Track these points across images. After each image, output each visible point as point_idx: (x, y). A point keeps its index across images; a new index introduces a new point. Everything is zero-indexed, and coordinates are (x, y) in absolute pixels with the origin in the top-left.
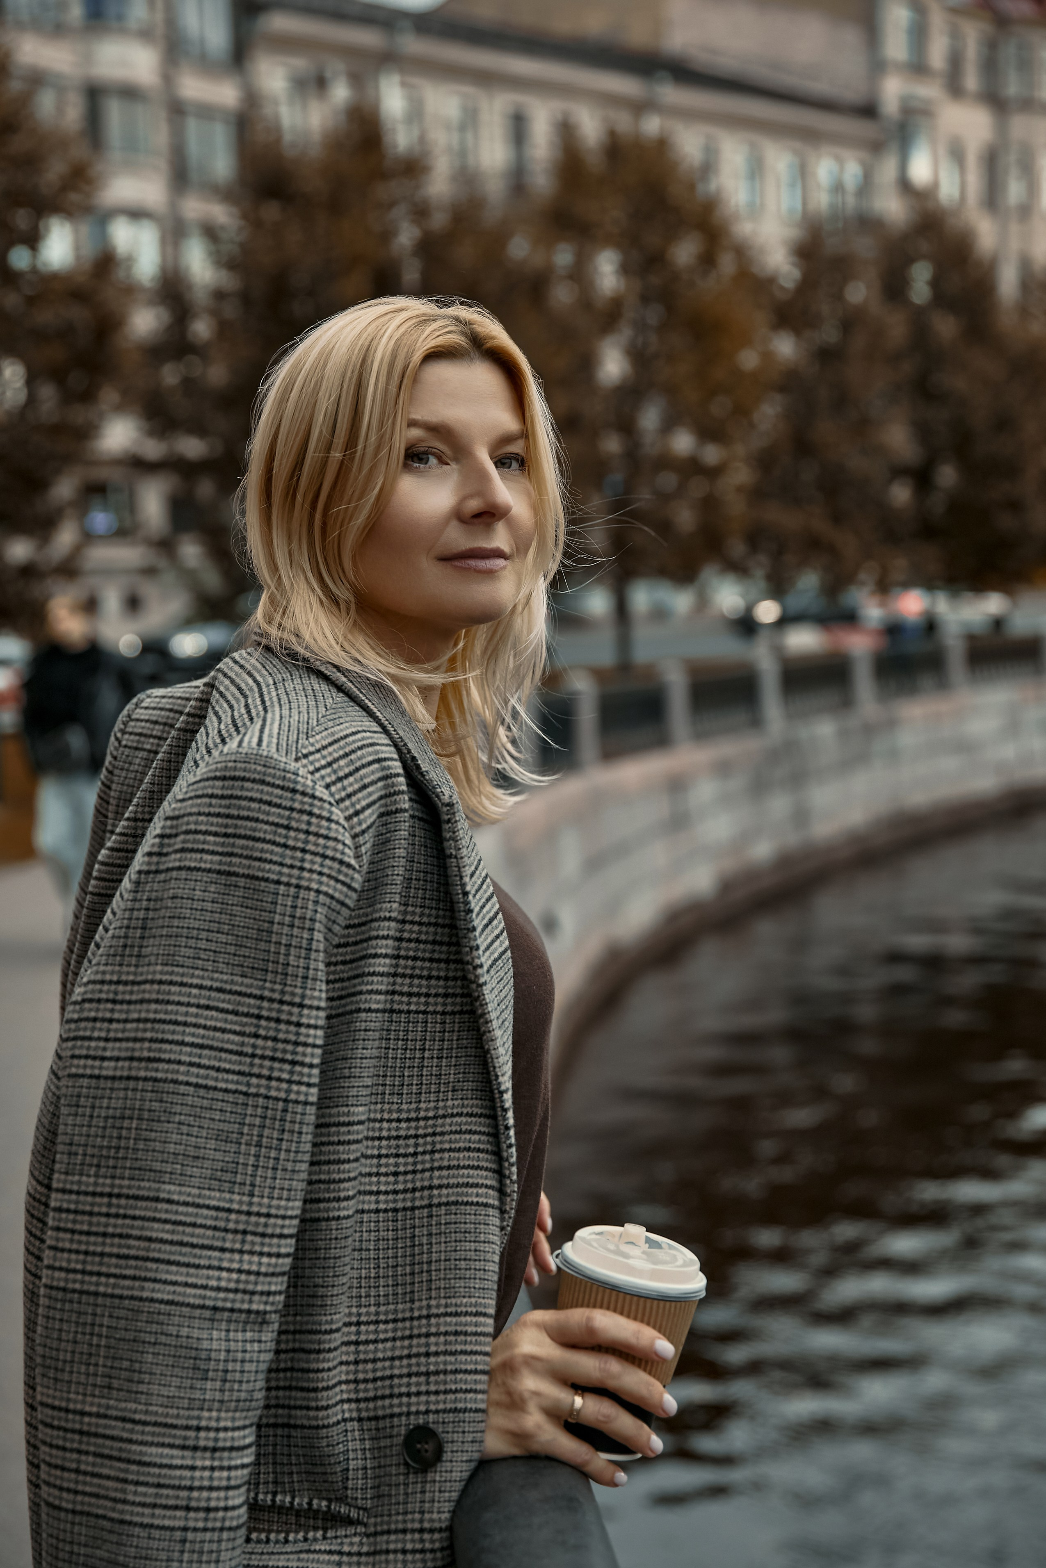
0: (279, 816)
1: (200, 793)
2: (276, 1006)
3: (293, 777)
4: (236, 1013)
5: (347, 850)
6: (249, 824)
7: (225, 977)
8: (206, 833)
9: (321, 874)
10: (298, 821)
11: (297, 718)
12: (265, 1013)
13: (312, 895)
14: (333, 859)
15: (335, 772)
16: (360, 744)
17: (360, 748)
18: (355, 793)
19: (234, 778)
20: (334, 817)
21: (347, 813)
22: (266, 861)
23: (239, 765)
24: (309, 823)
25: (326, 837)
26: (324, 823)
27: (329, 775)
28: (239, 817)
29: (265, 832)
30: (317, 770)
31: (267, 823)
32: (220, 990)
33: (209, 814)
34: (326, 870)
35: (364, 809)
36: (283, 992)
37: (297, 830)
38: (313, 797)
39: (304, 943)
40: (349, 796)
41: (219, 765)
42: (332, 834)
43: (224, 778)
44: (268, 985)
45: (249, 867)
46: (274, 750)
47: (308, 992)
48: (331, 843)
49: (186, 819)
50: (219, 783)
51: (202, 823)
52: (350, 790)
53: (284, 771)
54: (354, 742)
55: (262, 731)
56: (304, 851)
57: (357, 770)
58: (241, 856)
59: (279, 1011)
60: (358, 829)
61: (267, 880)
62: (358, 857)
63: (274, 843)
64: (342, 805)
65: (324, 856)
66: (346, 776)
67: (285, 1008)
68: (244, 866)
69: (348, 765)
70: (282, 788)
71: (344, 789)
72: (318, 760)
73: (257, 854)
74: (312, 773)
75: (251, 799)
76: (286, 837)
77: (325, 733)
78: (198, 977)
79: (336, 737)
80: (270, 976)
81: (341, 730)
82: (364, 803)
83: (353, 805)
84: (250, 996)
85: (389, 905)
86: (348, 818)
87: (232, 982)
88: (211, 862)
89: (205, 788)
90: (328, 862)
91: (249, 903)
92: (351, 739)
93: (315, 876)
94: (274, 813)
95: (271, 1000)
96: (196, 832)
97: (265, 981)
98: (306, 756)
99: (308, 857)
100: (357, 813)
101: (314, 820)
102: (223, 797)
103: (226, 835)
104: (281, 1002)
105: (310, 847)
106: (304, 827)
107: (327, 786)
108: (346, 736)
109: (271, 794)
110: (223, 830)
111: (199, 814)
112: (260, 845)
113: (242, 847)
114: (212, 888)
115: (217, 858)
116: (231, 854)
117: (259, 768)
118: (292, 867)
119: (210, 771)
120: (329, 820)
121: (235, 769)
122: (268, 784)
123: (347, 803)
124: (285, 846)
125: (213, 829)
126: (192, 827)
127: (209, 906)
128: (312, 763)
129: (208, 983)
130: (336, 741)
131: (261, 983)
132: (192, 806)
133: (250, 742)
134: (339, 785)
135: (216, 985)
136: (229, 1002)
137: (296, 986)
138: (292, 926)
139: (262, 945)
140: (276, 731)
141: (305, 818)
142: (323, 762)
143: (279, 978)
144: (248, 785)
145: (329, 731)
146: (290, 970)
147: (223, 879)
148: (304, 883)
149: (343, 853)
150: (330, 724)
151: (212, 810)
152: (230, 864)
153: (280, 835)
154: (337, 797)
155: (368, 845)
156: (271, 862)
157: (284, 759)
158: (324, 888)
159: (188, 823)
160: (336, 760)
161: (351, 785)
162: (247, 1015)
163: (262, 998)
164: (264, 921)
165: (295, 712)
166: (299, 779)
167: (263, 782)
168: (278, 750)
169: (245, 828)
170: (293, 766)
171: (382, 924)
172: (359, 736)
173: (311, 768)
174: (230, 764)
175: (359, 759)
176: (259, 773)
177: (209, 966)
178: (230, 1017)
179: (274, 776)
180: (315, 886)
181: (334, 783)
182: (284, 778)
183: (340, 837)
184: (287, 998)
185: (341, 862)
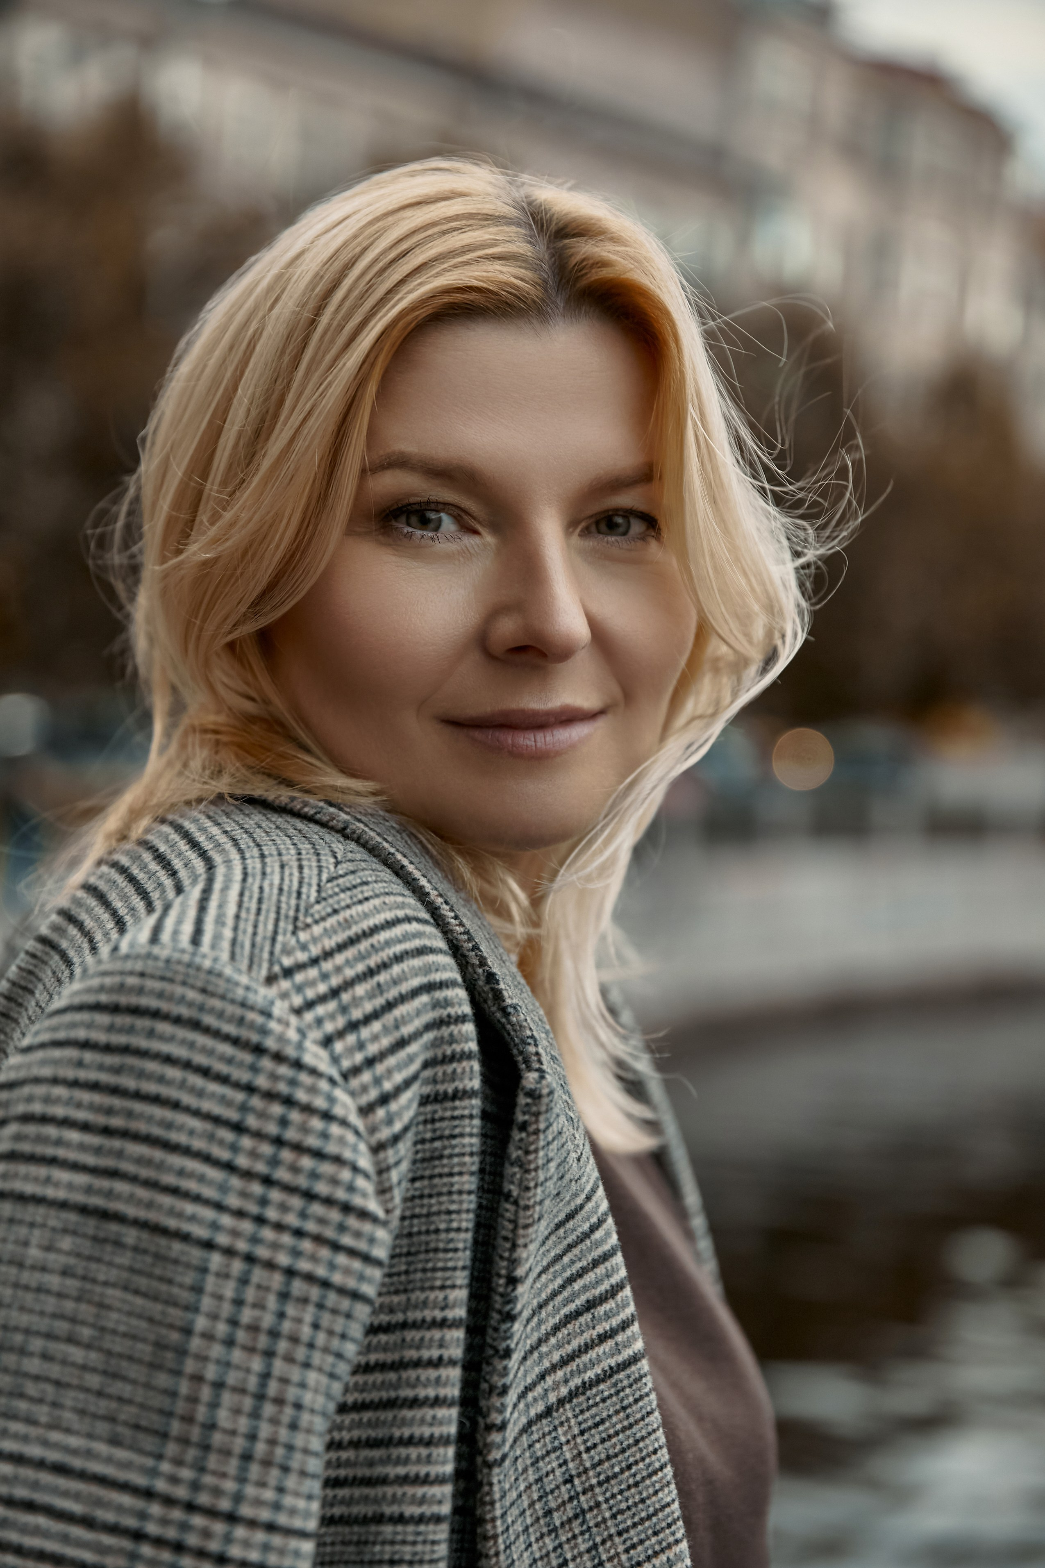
0: (224, 1101)
1: (61, 1035)
2: (177, 1514)
3: (259, 1019)
4: (88, 1522)
5: (361, 1182)
6: (158, 1112)
7: (74, 1441)
8: (66, 1123)
9: (299, 1233)
10: (262, 1115)
11: (277, 881)
12: (152, 1528)
13: (277, 1280)
14: (329, 1201)
15: (344, 1009)
16: (398, 949)
17: (399, 958)
18: (382, 1056)
19: (136, 1011)
20: (338, 1111)
21: (364, 1100)
22: (186, 1195)
23: (150, 984)
24: (284, 1122)
25: (318, 1155)
26: (316, 1123)
27: (332, 1017)
28: (138, 1096)
29: (192, 1133)
30: (310, 1005)
31: (197, 1113)
32: (60, 1469)
33: (75, 1084)
34: (311, 1226)
35: (398, 1090)
36: (195, 1486)
37: (258, 1135)
38: (298, 1065)
39: (252, 1383)
40: (370, 1062)
41: (108, 981)
42: (331, 1148)
43: (115, 1009)
44: (165, 1467)
45: (150, 1205)
46: (225, 956)
47: (250, 1491)
48: (326, 1168)
49: (26, 1090)
50: (103, 1019)
51: (57, 1101)
52: (373, 1049)
53: (243, 1005)
54: (388, 943)
55: (202, 908)
56: (267, 1181)
57: (390, 1006)
58: (133, 1179)
59: (184, 1527)
60: (385, 1134)
61: (185, 1237)
62: (383, 1191)
63: (207, 1159)
64: (355, 1083)
65: (309, 1196)
66: (367, 1020)
67: (198, 1521)
68: (139, 1203)
69: (371, 996)
70: (235, 1041)
71: (361, 1046)
72: (312, 983)
73: (169, 1179)
74: (298, 1012)
75: (169, 1060)
76: (234, 1148)
77: (331, 921)
78: (16, 1437)
79: (355, 929)
80: (171, 1449)
81: (366, 916)
82: (399, 1078)
83: (377, 1081)
84: (125, 1487)
85: (441, 1295)
86: (365, 1111)
87: (89, 1454)
88: (70, 1186)
89: (73, 1025)
90: (317, 1209)
91: (142, 1282)
92: (384, 936)
93: (287, 1239)
94: (213, 1095)
95: (169, 1501)
96: (44, 1119)
97: (160, 1457)
98: (288, 973)
99: (275, 1195)
100: (384, 1099)
101: (295, 1116)
102: (108, 1049)
103: (107, 1131)
104: (191, 1507)
105: (282, 1174)
106: (272, 1129)
107: (327, 1042)
108: (374, 930)
109: (210, 1053)
110: (101, 1120)
111: (55, 1081)
112: (177, 1161)
113: (140, 1161)
114: (66, 1243)
115: (82, 1179)
116: (113, 1174)
117: (191, 995)
118: (240, 1214)
119: (89, 990)
120: (327, 1116)
121: (140, 991)
122: (207, 1030)
123: (366, 1077)
124: (229, 1167)
125: (81, 1115)
126: (37, 1108)
127: (54, 1281)
128: (299, 989)
129: (35, 1451)
130: (352, 941)
131: (150, 1462)
132: (43, 1063)
133: (176, 933)
134: (351, 1039)
135: (53, 1456)
136: (77, 1497)
137: (224, 1475)
138: (230, 1343)
139: (162, 1380)
140: (231, 909)
141: (277, 1109)
142: (322, 988)
143: (192, 1453)
144: (164, 1027)
145: (340, 917)
146: (217, 1438)
147: (90, 1225)
148: (262, 1252)
149: (351, 1188)
150: (345, 897)
151: (83, 1075)
152: (109, 1194)
153: (221, 1143)
154: (346, 1064)
155: (405, 1166)
156: (197, 1199)
157: (244, 980)
158: (304, 1266)
159: (30, 1099)
160: (349, 984)
161: (375, 1038)
162: (114, 1529)
163: (148, 1494)
164: (171, 1326)
165: (273, 865)
166: (273, 1025)
167: (196, 1025)
168: (233, 956)
169: (150, 1119)
170: (262, 994)
171: (428, 1335)
172: (397, 931)
173: (297, 1001)
174: (132, 981)
175: (395, 982)
176: (190, 1004)
177: (43, 1413)
178: (77, 1531)
179: (221, 1015)
180: (283, 1259)
181: (340, 1034)
182: (241, 1021)
183: (347, 1154)
184: (203, 1499)
185: (347, 1208)
